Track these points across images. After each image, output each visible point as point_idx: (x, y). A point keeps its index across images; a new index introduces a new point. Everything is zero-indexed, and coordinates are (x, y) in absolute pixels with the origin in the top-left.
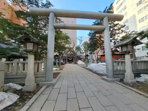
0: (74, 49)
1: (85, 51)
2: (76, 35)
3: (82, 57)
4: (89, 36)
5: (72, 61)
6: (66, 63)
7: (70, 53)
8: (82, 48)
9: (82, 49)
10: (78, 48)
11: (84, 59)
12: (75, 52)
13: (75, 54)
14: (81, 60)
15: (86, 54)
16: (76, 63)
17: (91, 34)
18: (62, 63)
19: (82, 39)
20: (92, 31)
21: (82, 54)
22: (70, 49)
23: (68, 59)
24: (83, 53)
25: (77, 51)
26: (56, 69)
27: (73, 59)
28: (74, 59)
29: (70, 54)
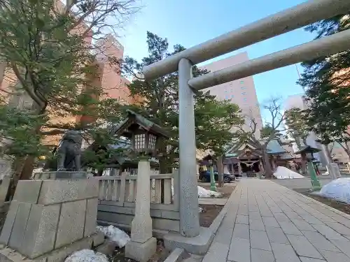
0: (258, 136)
1: (294, 136)
2: (256, 96)
3: (288, 157)
4: (303, 85)
5: (258, 170)
6: (237, 176)
7: (247, 147)
8: (283, 129)
9: (284, 133)
10: (270, 132)
11: (297, 161)
12: (262, 143)
13: (261, 148)
14: (285, 165)
15: (303, 145)
16: (270, 176)
17: (311, 77)
18: (226, 176)
19: (277, 104)
20: (314, 67)
21: (286, 148)
22: (244, 138)
23: (241, 164)
24: (290, 144)
25: (269, 141)
26: (213, 192)
27: (259, 163)
28: (261, 163)
29: (248, 150)
